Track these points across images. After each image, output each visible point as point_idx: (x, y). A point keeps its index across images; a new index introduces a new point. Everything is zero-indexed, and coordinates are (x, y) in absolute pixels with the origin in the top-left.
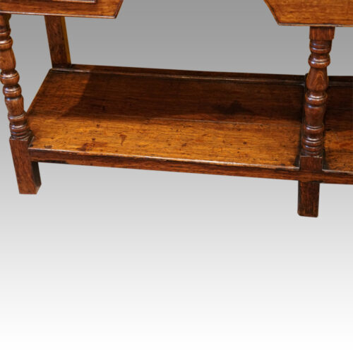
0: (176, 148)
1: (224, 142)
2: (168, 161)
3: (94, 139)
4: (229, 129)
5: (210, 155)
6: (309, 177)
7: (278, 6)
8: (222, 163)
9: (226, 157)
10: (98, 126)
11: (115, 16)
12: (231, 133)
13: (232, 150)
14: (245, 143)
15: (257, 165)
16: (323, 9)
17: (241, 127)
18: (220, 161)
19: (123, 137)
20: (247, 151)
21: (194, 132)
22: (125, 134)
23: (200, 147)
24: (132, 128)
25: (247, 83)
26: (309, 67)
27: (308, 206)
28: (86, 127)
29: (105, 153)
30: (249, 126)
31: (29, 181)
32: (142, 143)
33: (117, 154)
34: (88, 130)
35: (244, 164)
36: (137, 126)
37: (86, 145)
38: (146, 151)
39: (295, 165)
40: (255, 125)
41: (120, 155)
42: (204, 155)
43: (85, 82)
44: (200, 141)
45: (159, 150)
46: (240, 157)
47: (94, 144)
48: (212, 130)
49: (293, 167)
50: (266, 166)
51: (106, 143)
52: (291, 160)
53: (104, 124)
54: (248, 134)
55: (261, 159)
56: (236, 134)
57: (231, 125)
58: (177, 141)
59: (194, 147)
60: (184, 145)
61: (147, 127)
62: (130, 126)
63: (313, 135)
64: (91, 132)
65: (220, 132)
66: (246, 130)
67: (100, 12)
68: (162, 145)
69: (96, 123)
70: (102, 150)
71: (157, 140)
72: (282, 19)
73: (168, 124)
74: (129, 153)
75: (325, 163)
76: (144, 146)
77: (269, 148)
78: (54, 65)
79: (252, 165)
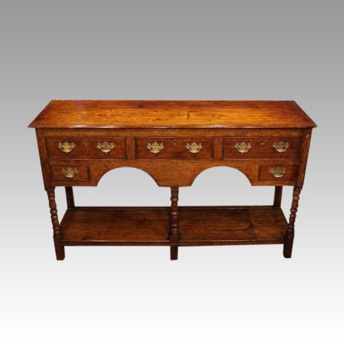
0: (121, 237)
1: (141, 233)
3: (87, 236)
4: (142, 228)
6: (174, 244)
7: (158, 180)
9: (142, 239)
10: (89, 230)
11: (96, 185)
12: (143, 230)
13: (144, 236)
14: (149, 233)
16: (174, 180)
19: (100, 234)
20: (150, 236)
21: (128, 230)
23: (131, 236)
26: (171, 202)
27: (174, 256)
31: (60, 255)
32: (107, 236)
34: (85, 232)
35: (149, 241)
37: (84, 238)
38: (109, 239)
39: (168, 239)
44: (131, 234)
46: (147, 239)
47: (88, 238)
48: (136, 229)
50: (157, 241)
51: (93, 237)
52: (166, 238)
55: (155, 239)
56: (145, 230)
58: (122, 234)
59: (129, 236)
60: (125, 236)
62: (102, 230)
63: (174, 228)
65: (139, 229)
68: (116, 236)
71: (113, 234)
75: (180, 239)
76: (109, 237)
77: (158, 234)
78: (68, 207)
79: (152, 241)
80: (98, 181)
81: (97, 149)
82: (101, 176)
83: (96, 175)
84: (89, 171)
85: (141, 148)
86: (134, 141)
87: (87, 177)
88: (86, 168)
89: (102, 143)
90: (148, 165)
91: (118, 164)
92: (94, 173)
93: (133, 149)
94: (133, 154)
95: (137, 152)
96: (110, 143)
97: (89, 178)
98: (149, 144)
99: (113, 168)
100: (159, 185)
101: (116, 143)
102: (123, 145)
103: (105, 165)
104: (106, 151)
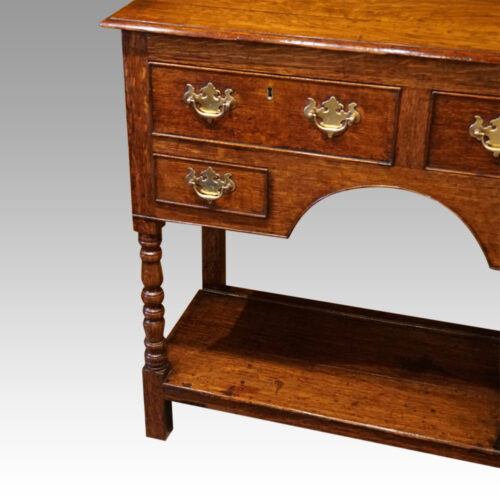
0: (344, 406)
1: (406, 406)
2: (332, 421)
3: (243, 382)
4: (414, 390)
5: (386, 421)
7: (492, 245)
8: (401, 433)
9: (406, 426)
10: (250, 366)
11: (288, 235)
12: (416, 396)
13: (416, 418)
14: (433, 411)
15: (446, 441)
17: (430, 390)
18: (399, 429)
19: (280, 384)
20: (434, 421)
21: (369, 389)
22: (281, 380)
23: (375, 409)
24: (291, 374)
25: (442, 334)
28: (235, 366)
29: (254, 402)
30: (439, 389)
32: (302, 395)
33: (268, 405)
34: (237, 369)
35: (428, 438)
36: (298, 373)
37: (232, 388)
38: (306, 405)
39: (495, 447)
40: (448, 390)
41: (273, 406)
42: (379, 420)
43: (240, 309)
44: (375, 401)
45: (322, 406)
46: (424, 428)
47: (243, 389)
48: (392, 389)
49: (492, 450)
50: (458, 444)
51: (257, 389)
52: (490, 441)
53: (257, 365)
54: (437, 399)
55: (452, 434)
56: (423, 397)
57: (416, 385)
58: (347, 398)
59: (368, 409)
60: (355, 404)
61: (310, 375)
62: (289, 371)
64: (241, 373)
65: (402, 392)
66: (435, 394)
67: (270, 229)
68: (327, 401)
69: (248, 363)
70: (251, 398)
71: (320, 393)
72: (496, 262)
73: (337, 375)
74: (285, 405)
76: (305, 399)
77: (463, 421)
78: (205, 284)
79: (440, 440)
80: (293, 223)
81: (301, 117)
82: (304, 207)
83: (289, 201)
84: (269, 187)
85: (449, 132)
86: (427, 105)
87: (260, 204)
88: (261, 178)
89: (319, 100)
90: (462, 192)
91: (363, 177)
92: (284, 197)
93: (421, 129)
94: (418, 148)
95: (431, 142)
96: (346, 103)
97: (269, 208)
98: (479, 121)
99: (343, 187)
100: (492, 265)
101: (365, 106)
102: (390, 116)
103: (320, 174)
104: (332, 128)
